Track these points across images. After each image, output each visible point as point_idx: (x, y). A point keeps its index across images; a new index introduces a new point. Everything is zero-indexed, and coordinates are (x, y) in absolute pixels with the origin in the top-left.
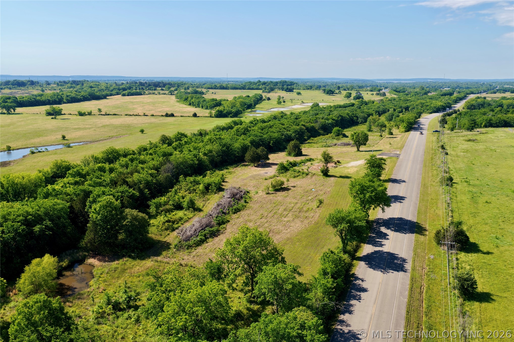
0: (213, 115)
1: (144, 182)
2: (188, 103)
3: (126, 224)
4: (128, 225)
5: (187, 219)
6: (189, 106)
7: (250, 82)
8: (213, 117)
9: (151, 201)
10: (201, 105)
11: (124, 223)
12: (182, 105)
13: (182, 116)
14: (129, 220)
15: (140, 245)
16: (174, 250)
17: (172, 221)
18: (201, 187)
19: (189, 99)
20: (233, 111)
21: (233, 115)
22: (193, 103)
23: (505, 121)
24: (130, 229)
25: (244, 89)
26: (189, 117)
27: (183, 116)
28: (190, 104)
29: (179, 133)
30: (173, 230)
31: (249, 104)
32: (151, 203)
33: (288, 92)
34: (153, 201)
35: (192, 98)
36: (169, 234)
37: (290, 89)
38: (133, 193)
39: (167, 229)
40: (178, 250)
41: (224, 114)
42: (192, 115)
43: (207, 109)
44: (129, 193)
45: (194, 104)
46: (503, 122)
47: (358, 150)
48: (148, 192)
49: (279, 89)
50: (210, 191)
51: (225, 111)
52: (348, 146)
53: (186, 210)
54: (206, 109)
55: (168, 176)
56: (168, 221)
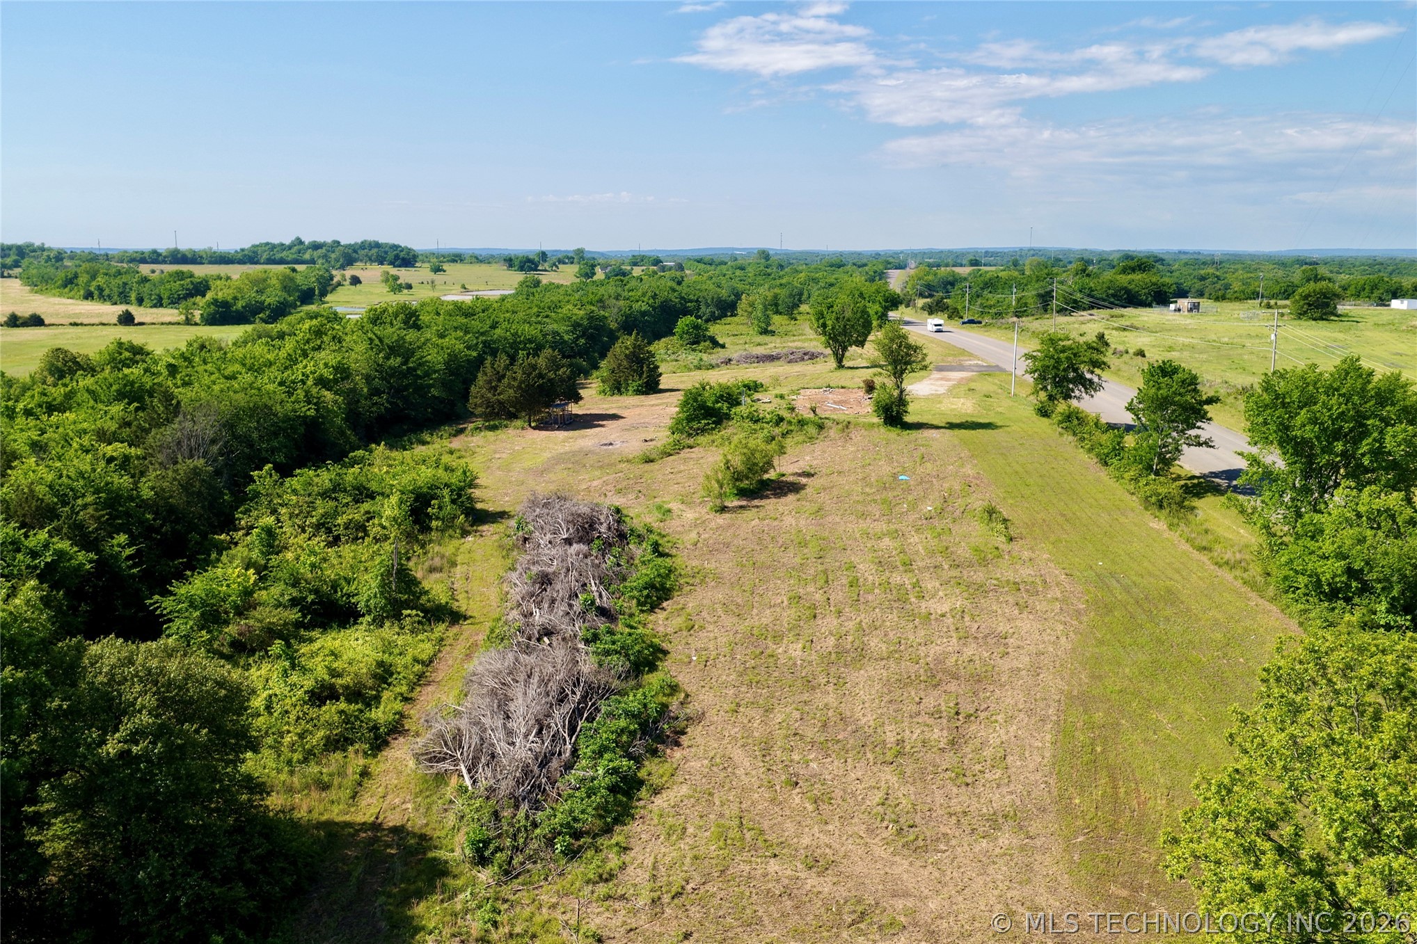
0: (197, 318)
1: (90, 499)
2: (82, 292)
3: (125, 755)
4: (145, 756)
5: (418, 667)
6: (85, 302)
7: (267, 244)
8: (196, 324)
9: (166, 593)
10: (133, 296)
11: (111, 748)
12: (57, 300)
13: (75, 324)
14: (145, 718)
15: (240, 890)
16: (485, 875)
17: (347, 687)
18: (390, 508)
19: (83, 279)
20: (268, 300)
21: (269, 316)
22: (100, 289)
23: (1128, 291)
24: (163, 782)
25: (256, 263)
26: (104, 324)
27: (81, 324)
28: (89, 296)
29: (120, 344)
30: (379, 741)
31: (304, 288)
32: (168, 604)
33: (400, 266)
34: (182, 590)
35: (93, 277)
36: (365, 773)
37: (403, 259)
38: (61, 554)
39: (337, 743)
40: (508, 873)
41: (237, 311)
42: (115, 320)
43: (161, 305)
44: (34, 554)
45: (107, 292)
46: (1123, 292)
47: (840, 366)
48: (129, 551)
49: (370, 260)
50: (434, 524)
51: (240, 304)
52: (777, 363)
53: (379, 622)
54: (155, 306)
55: (196, 472)
56: (322, 695)
